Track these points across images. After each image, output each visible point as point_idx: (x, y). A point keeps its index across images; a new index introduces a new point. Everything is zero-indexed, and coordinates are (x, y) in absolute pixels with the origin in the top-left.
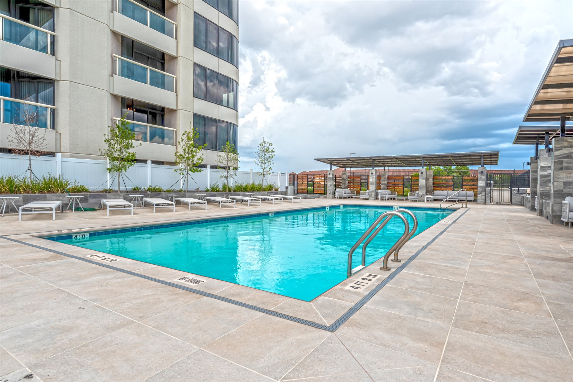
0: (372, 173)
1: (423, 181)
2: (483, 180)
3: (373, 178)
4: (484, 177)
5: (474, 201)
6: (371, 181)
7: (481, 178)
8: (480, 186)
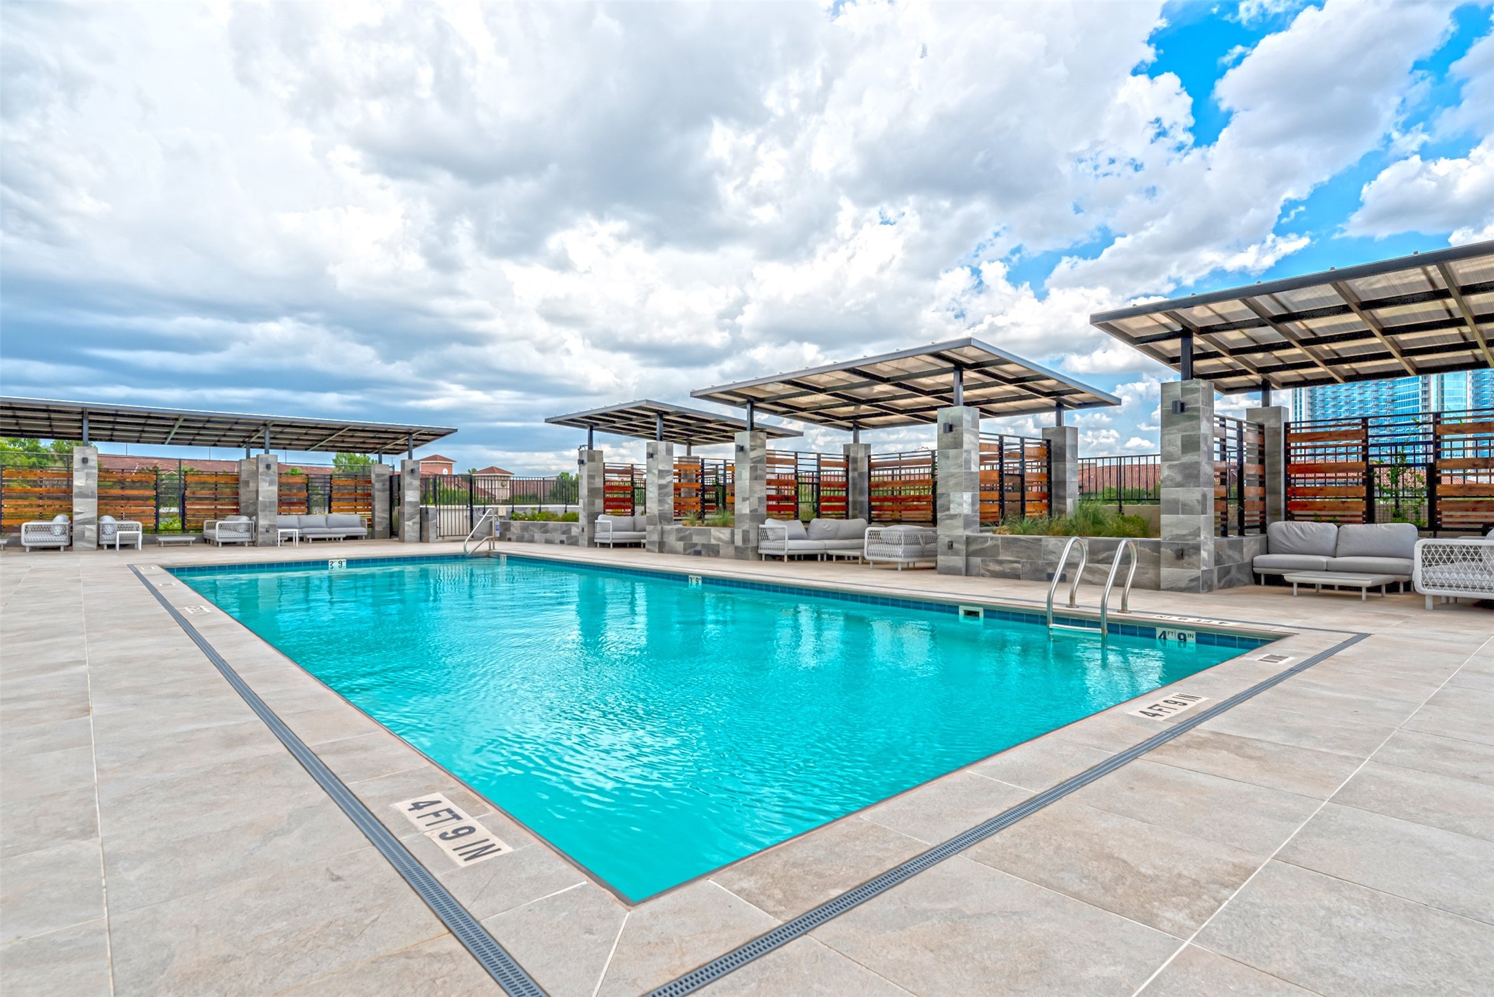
0: (85, 461)
1: (271, 488)
2: (415, 489)
3: (88, 476)
4: (417, 483)
5: (367, 537)
6: (79, 487)
7: (411, 484)
8: (410, 503)
